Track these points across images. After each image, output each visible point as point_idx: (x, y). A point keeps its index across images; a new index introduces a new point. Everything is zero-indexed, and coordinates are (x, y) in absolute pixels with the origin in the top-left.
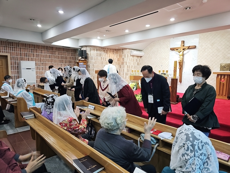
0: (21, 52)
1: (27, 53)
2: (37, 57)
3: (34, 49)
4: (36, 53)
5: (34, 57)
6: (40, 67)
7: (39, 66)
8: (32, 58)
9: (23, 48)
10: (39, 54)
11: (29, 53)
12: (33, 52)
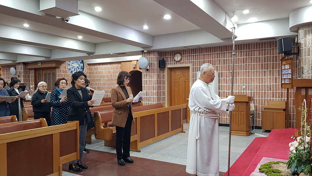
1: (212, 59)
2: (224, 64)
6: (228, 78)
7: (226, 77)
8: (217, 66)
9: (207, 53)
10: (227, 58)
11: (214, 59)
12: (219, 58)
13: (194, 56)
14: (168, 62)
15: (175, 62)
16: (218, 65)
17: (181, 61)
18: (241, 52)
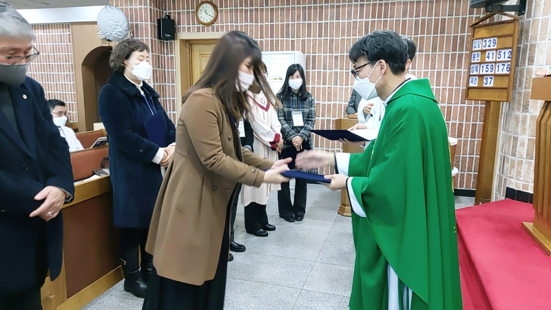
0: (274, 23)
1: (290, 23)
2: (320, 36)
3: (312, 5)
4: (318, 22)
5: (309, 36)
6: (328, 71)
7: (325, 68)
8: (304, 41)
9: (280, 7)
10: (329, 21)
11: (296, 22)
12: (309, 20)
13: (246, 11)
14: (181, 26)
15: (201, 26)
16: (306, 38)
17: (215, 25)
18: (362, 5)
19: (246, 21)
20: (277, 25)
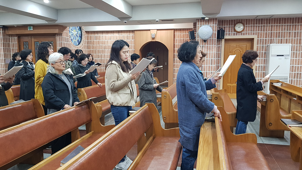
1: (281, 31)
2: (295, 37)
4: (294, 31)
5: (289, 37)
6: (298, 52)
8: (287, 39)
9: (276, 25)
11: (283, 31)
12: (290, 30)
13: (259, 26)
15: (235, 33)
17: (243, 32)
19: (259, 30)
20: (274, 33)
